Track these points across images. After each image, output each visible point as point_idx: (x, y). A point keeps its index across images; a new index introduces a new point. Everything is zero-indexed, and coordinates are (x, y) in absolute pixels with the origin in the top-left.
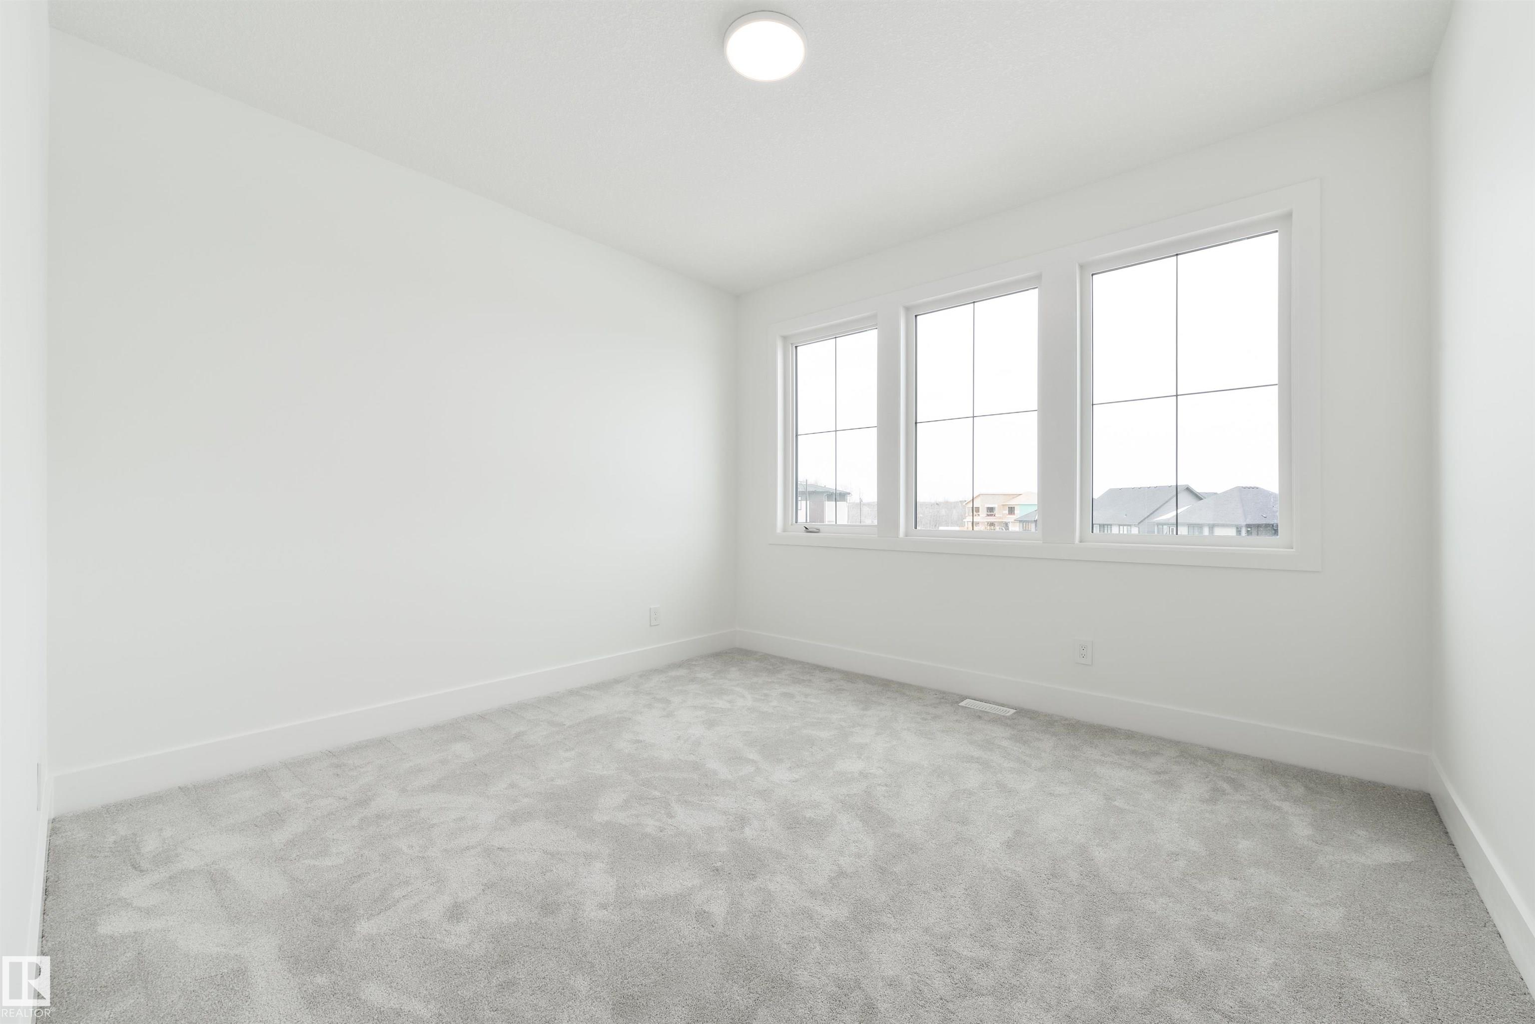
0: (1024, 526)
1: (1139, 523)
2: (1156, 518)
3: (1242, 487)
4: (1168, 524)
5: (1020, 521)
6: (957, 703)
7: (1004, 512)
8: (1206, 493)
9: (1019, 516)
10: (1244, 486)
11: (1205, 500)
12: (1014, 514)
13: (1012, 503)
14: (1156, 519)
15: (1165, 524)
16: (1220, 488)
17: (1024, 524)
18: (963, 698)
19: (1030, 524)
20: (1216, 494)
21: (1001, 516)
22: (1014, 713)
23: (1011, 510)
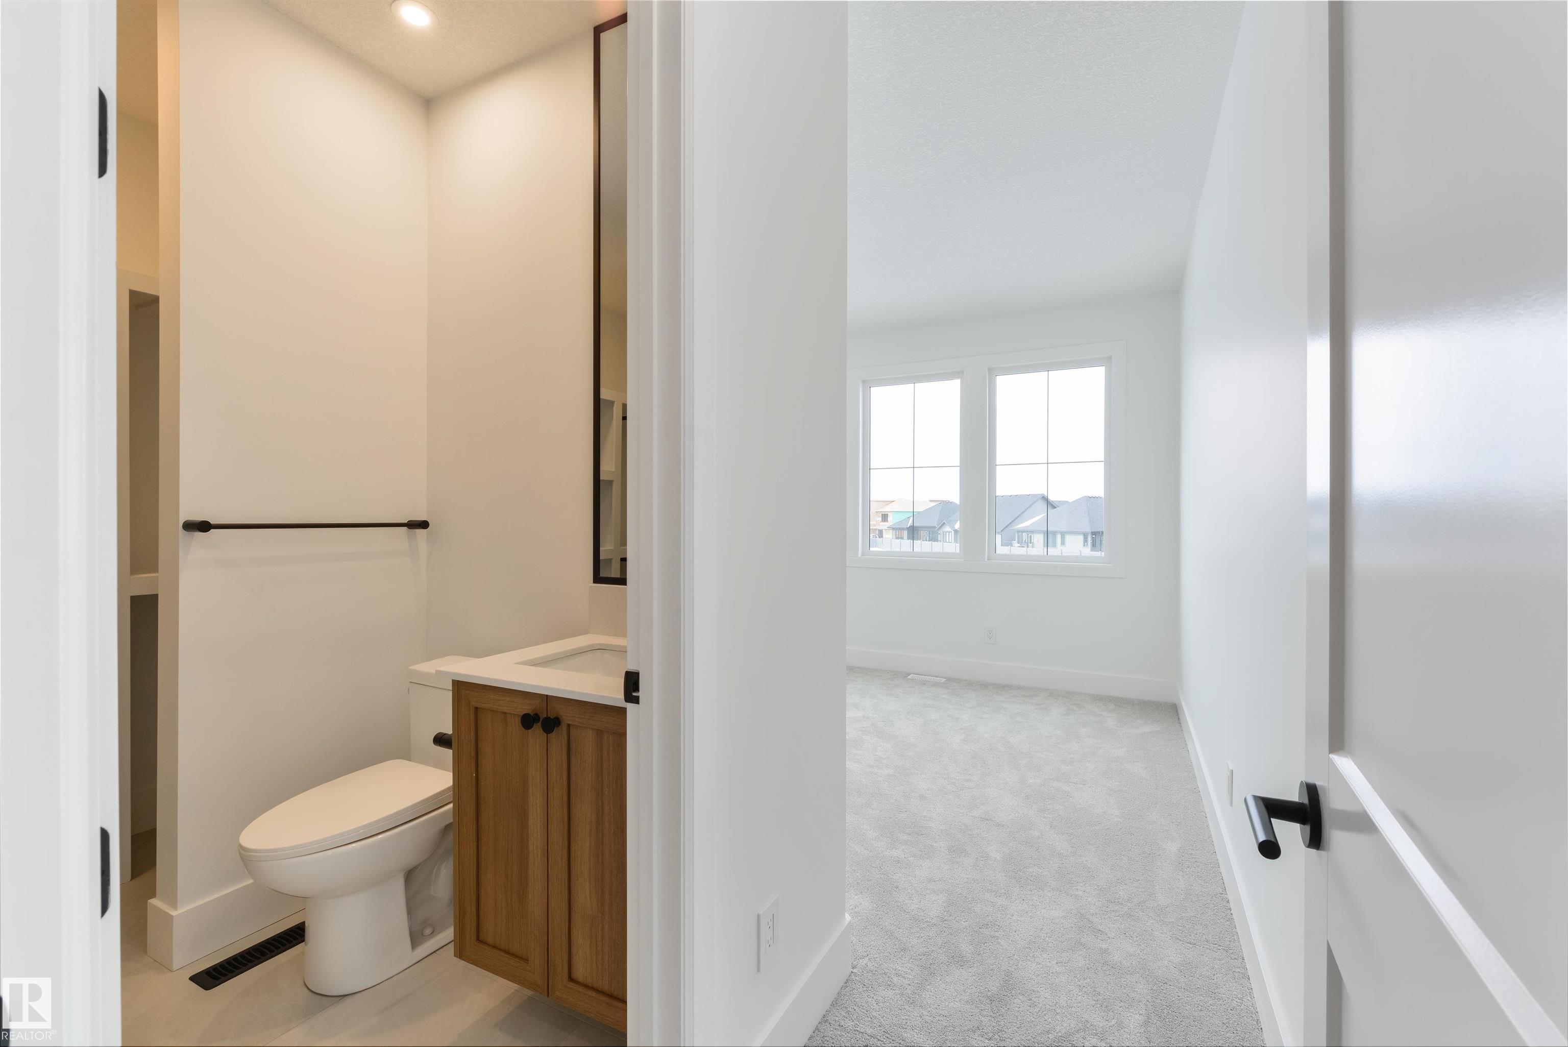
0: (897, 533)
1: (1002, 531)
2: (1017, 525)
3: (1089, 497)
4: (1027, 532)
5: (893, 529)
6: (906, 677)
7: (878, 519)
8: (1059, 502)
9: (892, 524)
10: (1090, 495)
11: (1058, 508)
12: (887, 521)
13: (886, 509)
14: (1017, 527)
15: (1025, 532)
16: (1071, 498)
17: (897, 531)
18: (909, 674)
19: (902, 531)
20: (1067, 502)
21: (875, 523)
22: (946, 681)
23: (885, 517)
